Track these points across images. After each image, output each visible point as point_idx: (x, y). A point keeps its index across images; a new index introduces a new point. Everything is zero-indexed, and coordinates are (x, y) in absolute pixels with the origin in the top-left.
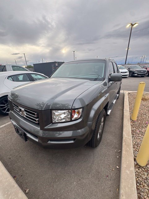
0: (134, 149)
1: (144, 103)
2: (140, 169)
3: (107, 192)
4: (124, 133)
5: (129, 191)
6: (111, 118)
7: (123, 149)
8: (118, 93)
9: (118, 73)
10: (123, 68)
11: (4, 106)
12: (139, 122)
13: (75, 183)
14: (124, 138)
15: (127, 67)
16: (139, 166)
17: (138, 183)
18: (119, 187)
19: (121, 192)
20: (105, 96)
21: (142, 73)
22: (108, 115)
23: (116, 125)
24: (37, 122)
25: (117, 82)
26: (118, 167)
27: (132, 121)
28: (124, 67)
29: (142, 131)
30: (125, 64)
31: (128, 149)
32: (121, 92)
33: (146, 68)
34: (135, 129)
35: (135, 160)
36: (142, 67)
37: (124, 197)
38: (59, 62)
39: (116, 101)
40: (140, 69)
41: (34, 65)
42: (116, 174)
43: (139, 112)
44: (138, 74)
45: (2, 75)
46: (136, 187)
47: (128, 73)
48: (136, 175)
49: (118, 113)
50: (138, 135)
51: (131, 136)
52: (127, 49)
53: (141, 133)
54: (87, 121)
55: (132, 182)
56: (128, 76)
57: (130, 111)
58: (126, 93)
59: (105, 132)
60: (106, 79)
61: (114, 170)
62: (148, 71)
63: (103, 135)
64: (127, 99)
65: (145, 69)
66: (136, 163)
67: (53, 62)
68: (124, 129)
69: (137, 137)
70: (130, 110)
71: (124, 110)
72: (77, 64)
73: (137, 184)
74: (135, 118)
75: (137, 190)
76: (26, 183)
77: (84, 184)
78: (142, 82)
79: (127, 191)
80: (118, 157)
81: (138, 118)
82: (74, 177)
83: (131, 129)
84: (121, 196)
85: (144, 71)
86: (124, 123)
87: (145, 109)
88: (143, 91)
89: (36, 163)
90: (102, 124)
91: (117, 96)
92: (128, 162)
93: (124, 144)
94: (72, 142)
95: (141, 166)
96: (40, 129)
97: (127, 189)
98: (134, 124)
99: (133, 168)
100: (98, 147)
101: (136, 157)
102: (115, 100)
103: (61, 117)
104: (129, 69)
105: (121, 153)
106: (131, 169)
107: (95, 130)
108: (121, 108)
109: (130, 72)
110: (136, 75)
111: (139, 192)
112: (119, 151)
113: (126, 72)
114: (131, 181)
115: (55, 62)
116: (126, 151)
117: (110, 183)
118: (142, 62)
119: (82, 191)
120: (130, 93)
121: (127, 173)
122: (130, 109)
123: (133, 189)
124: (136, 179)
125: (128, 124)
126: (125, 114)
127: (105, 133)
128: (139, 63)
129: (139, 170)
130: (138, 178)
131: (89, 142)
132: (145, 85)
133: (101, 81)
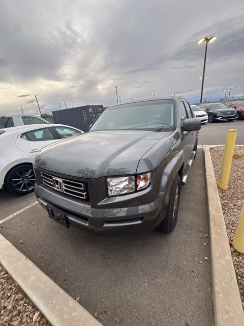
0: (228, 230)
1: (237, 162)
2: (240, 257)
3: (195, 293)
4: (211, 209)
5: (227, 286)
6: (187, 188)
7: (212, 231)
8: (195, 149)
9: (193, 118)
10: (198, 109)
11: (19, 181)
12: (233, 191)
13: (146, 284)
14: (211, 216)
15: (205, 108)
16: (238, 253)
17: (239, 275)
18: (211, 284)
19: (216, 289)
20: (178, 154)
21: (229, 114)
22: (183, 184)
23: (197, 199)
24: (84, 198)
25: (192, 132)
26: (206, 258)
27: (221, 191)
28: (199, 107)
29: (238, 204)
30: (201, 102)
31: (219, 230)
32: (199, 147)
33: (235, 108)
34: (226, 201)
35: (231, 245)
36: (228, 105)
37: (221, 295)
38: (93, 106)
39: (193, 161)
40: (226, 108)
41: (53, 112)
42: (206, 267)
43: (230, 177)
44: (223, 118)
45: (12, 132)
46: (236, 281)
47: (206, 117)
48: (234, 265)
49: (198, 181)
50: (232, 210)
51: (222, 212)
52: (202, 78)
53: (236, 207)
54: (158, 191)
55: (230, 275)
56: (207, 121)
57: (216, 176)
58: (207, 148)
59: (181, 210)
60: (177, 128)
61: (201, 262)
62: (238, 111)
63: (179, 215)
64: (209, 158)
65: (233, 109)
66: (233, 250)
67: (84, 107)
68: (211, 203)
69: (231, 213)
70: (215, 174)
71: (207, 174)
72: (130, 108)
73: (237, 278)
74: (225, 187)
75: (238, 284)
76: (74, 290)
77: (159, 285)
78: (232, 130)
79: (224, 287)
80: (205, 244)
81: (229, 185)
82: (143, 277)
83: (220, 203)
84: (217, 294)
85: (233, 112)
86: (209, 194)
87: (239, 171)
88: (235, 143)
89: (83, 261)
90: (177, 197)
91: (193, 153)
92: (221, 249)
93: (212, 224)
94: (139, 222)
95: (241, 253)
96: (90, 207)
97: (224, 284)
98: (224, 194)
99: (229, 257)
100: (173, 232)
101: (232, 241)
102: (191, 161)
103: (119, 188)
104: (207, 110)
105: (209, 238)
106: (226, 258)
107: (169, 204)
108: (200, 172)
109: (209, 114)
110: (219, 118)
111: (241, 287)
112: (206, 236)
113: (203, 116)
114: (228, 273)
115: (88, 107)
116: (217, 234)
117: (197, 280)
118: (228, 97)
119: (157, 294)
120: (212, 149)
121: (221, 263)
122: (216, 172)
123: (233, 284)
124: (236, 271)
125: (214, 196)
126: (209, 180)
127: (181, 212)
128: (222, 100)
129: (238, 258)
130: (238, 269)
131: (161, 223)
132: (237, 135)
133: (171, 132)
